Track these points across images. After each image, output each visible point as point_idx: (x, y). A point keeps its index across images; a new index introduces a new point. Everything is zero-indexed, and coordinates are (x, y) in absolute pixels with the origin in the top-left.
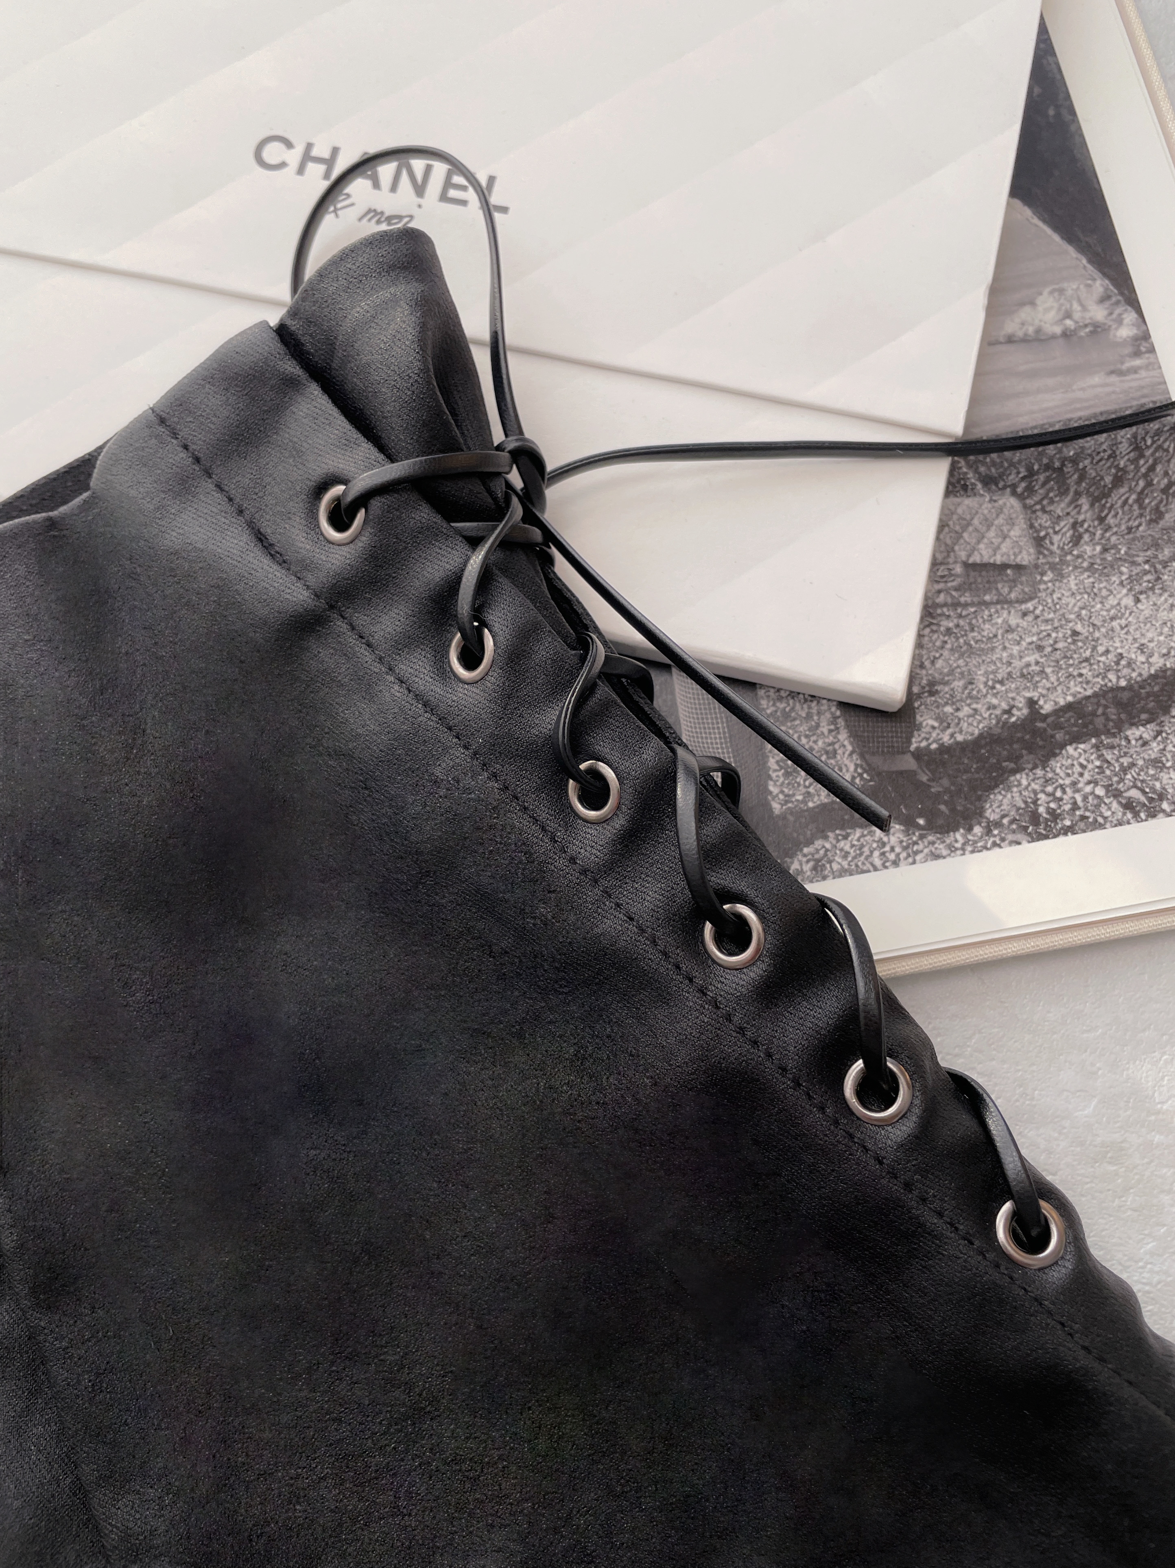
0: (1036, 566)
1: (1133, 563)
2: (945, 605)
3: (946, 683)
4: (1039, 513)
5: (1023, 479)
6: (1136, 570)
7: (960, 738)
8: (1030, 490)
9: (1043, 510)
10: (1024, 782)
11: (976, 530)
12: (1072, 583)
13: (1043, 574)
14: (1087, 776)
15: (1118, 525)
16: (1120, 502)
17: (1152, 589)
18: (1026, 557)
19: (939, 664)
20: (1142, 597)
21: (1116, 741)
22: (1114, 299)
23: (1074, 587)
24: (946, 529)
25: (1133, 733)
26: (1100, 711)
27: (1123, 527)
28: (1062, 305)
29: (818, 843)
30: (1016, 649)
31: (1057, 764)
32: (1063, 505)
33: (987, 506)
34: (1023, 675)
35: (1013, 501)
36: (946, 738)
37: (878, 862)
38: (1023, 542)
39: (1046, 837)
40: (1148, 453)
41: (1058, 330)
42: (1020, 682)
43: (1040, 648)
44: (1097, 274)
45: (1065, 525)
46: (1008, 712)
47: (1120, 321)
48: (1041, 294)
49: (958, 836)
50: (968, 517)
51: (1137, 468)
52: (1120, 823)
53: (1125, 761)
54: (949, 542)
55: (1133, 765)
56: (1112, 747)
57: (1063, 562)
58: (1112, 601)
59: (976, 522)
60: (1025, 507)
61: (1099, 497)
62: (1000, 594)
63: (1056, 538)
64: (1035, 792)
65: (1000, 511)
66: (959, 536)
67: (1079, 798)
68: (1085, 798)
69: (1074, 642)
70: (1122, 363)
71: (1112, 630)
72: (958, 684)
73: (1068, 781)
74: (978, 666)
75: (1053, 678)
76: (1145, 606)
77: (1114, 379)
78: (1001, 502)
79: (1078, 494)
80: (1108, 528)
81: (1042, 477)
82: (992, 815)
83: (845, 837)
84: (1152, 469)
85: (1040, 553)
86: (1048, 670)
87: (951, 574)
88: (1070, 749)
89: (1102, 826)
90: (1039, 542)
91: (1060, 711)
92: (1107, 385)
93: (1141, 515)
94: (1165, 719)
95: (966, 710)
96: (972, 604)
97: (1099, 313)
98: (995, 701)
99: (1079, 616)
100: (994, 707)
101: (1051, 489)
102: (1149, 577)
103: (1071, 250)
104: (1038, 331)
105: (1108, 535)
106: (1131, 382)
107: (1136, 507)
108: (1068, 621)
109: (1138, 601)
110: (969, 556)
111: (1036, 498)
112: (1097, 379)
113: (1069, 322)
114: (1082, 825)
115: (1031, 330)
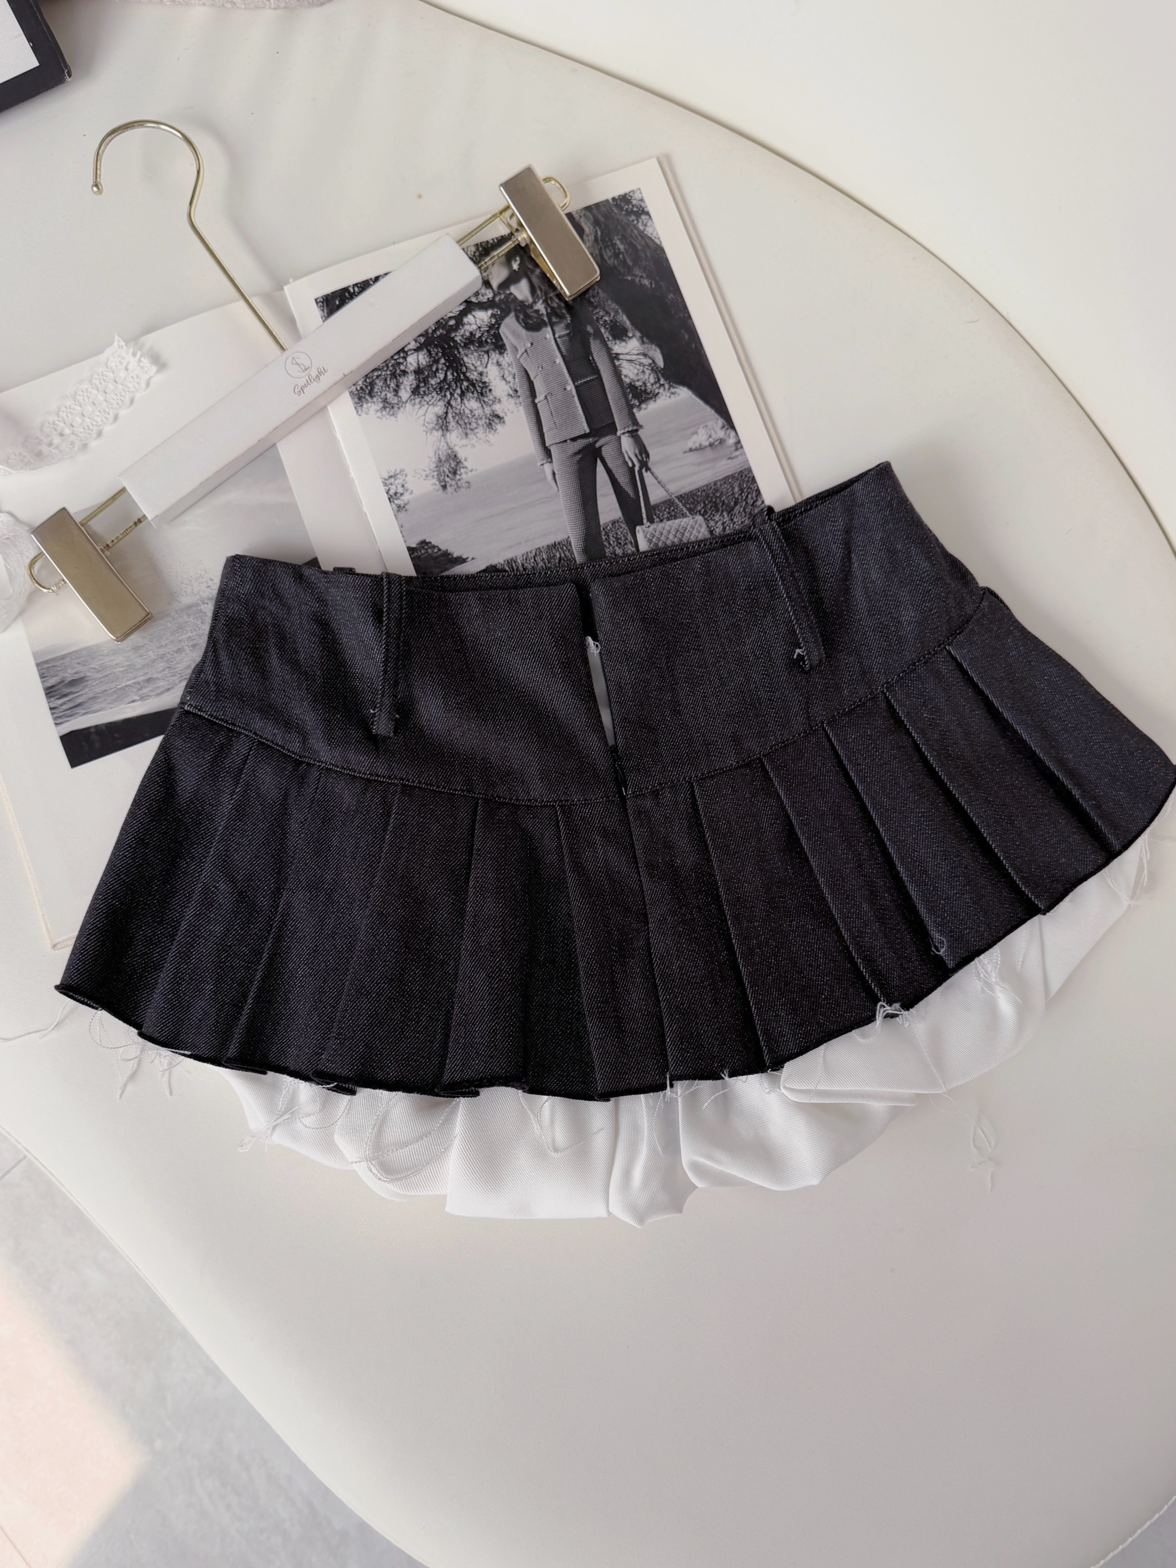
4: (710, 521)
5: (703, 508)
8: (706, 512)
9: (711, 519)
11: (689, 531)
16: (737, 512)
22: (726, 427)
24: (679, 532)
27: (740, 522)
28: (707, 433)
32: (718, 516)
33: (692, 520)
35: (700, 517)
40: (745, 490)
41: (707, 443)
44: (719, 416)
45: (720, 523)
47: (729, 436)
48: (699, 428)
50: (685, 526)
51: (742, 497)
54: (680, 537)
59: (688, 528)
60: (705, 519)
61: (730, 511)
65: (696, 522)
66: (684, 534)
70: (732, 454)
77: (730, 461)
78: (696, 519)
79: (723, 511)
80: (734, 523)
81: (709, 506)
84: (747, 497)
92: (727, 464)
93: (745, 516)
97: (721, 434)
101: (713, 511)
103: (708, 407)
104: (700, 445)
105: (735, 526)
106: (737, 461)
107: (743, 513)
112: (724, 462)
115: (697, 445)
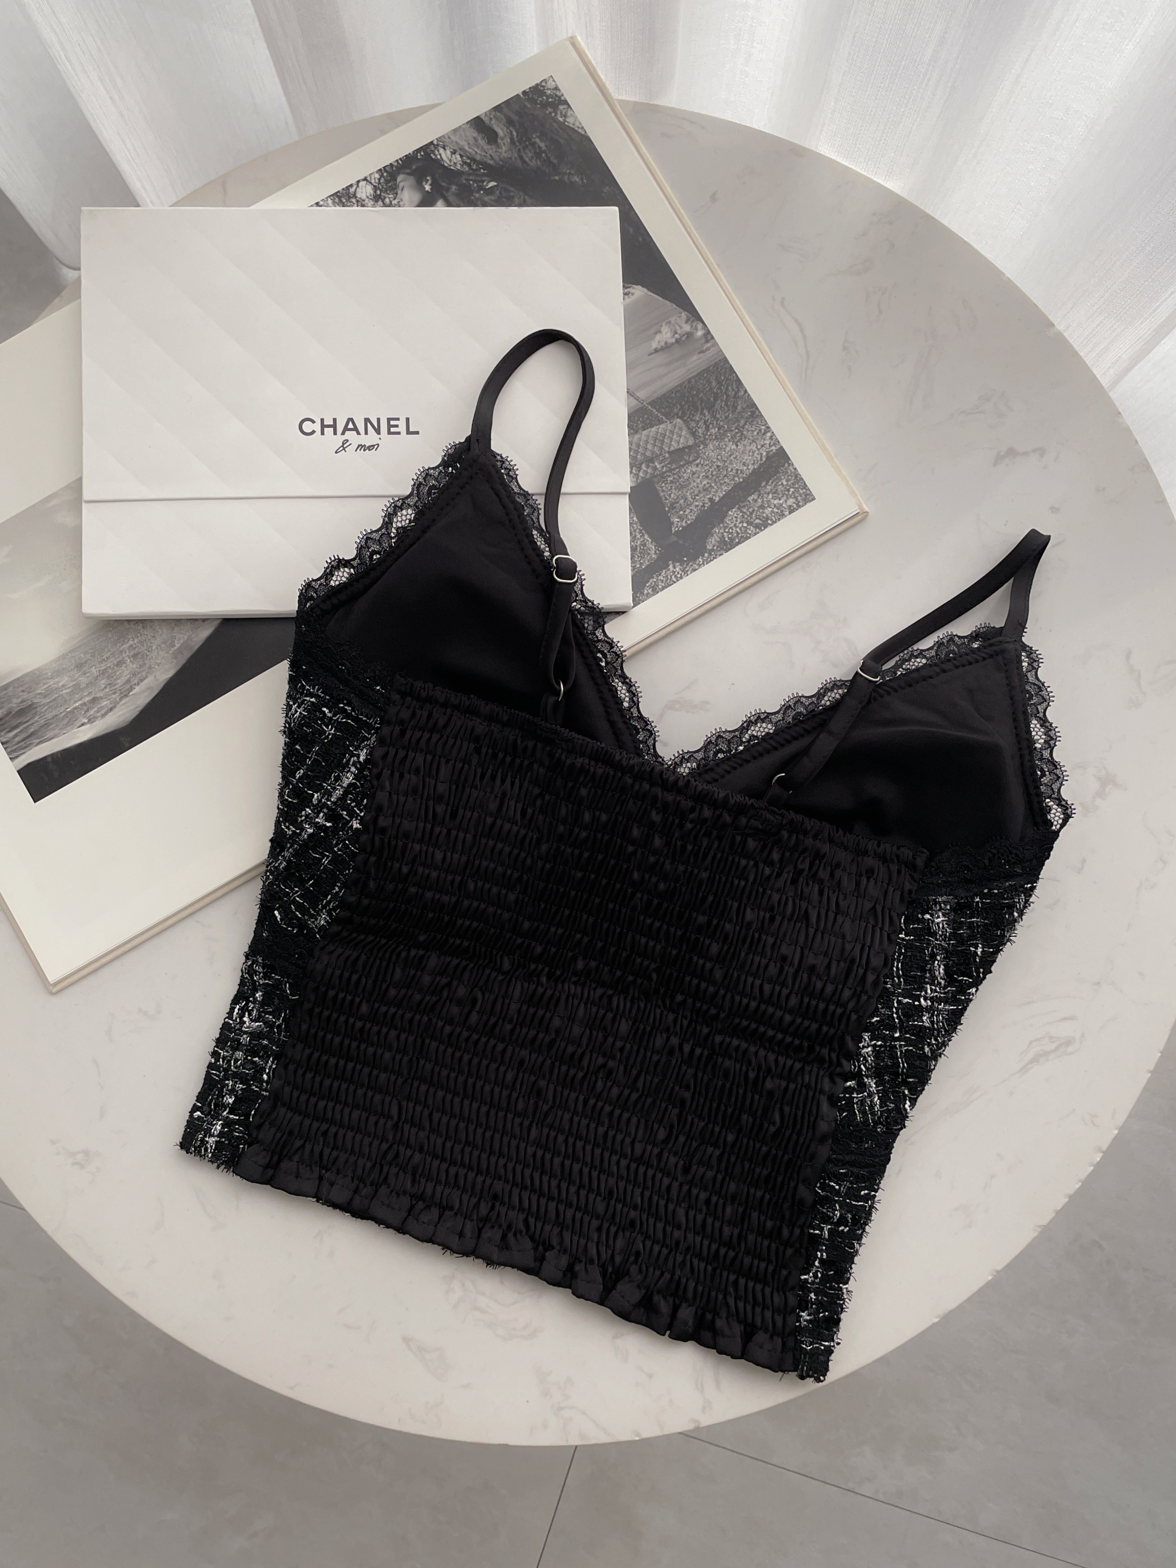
0: (696, 444)
1: (733, 431)
2: (667, 471)
3: (678, 502)
4: (690, 422)
5: (679, 410)
6: (733, 433)
7: (689, 522)
8: (684, 413)
9: (692, 420)
10: (717, 531)
11: (669, 437)
12: (711, 446)
13: (699, 447)
14: (739, 521)
15: (721, 417)
17: (741, 439)
18: (691, 442)
19: (672, 496)
20: (738, 443)
21: (745, 504)
22: (691, 320)
23: (712, 448)
25: (750, 499)
26: (736, 494)
28: (672, 329)
29: (651, 580)
30: (698, 481)
31: (727, 520)
32: (698, 416)
33: (669, 425)
34: (704, 490)
35: (679, 420)
36: (684, 524)
37: (674, 580)
38: (688, 436)
39: (731, 549)
40: (724, 383)
41: (673, 340)
42: (705, 493)
43: (707, 477)
44: (681, 310)
45: (701, 423)
46: (703, 506)
47: (696, 329)
48: (662, 326)
49: (700, 560)
50: (664, 432)
51: (722, 390)
52: (755, 534)
53: (751, 510)
55: (753, 511)
56: (744, 506)
57: (705, 439)
58: (728, 449)
59: (667, 433)
60: (684, 421)
61: (711, 408)
62: (686, 460)
63: (700, 430)
64: (722, 533)
65: (675, 426)
67: (738, 530)
68: (740, 529)
69: (719, 470)
70: (703, 347)
71: (731, 460)
72: (682, 501)
73: (732, 525)
74: (687, 492)
75: (716, 487)
76: (740, 447)
77: (702, 355)
78: (674, 423)
79: (702, 410)
80: (718, 419)
81: (686, 406)
82: (709, 547)
83: (660, 575)
84: (727, 389)
85: (695, 438)
86: (713, 484)
87: (665, 459)
88: (730, 513)
89: (749, 538)
90: (694, 434)
91: (721, 499)
92: (699, 359)
93: (728, 410)
94: (760, 489)
95: (688, 511)
96: (677, 468)
97: (687, 328)
98: (697, 503)
99: (718, 459)
100: (698, 506)
101: (692, 410)
102: (739, 435)
103: (668, 302)
105: (719, 422)
106: (709, 354)
107: (725, 407)
108: (714, 462)
109: (737, 446)
110: (669, 449)
111: (688, 416)
112: (695, 357)
113: (677, 336)
114: (742, 540)
115: (663, 344)
